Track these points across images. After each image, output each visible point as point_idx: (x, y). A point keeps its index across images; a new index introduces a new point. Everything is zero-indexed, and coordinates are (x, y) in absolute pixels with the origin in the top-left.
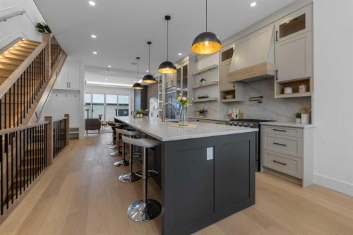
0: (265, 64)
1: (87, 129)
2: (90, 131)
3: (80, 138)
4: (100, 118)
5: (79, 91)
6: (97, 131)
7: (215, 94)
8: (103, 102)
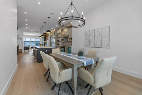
0: (65, 34)
1: (24, 50)
2: (25, 51)
3: (22, 52)
4: (29, 46)
5: (22, 38)
6: (28, 51)
7: (60, 40)
8: (30, 41)
